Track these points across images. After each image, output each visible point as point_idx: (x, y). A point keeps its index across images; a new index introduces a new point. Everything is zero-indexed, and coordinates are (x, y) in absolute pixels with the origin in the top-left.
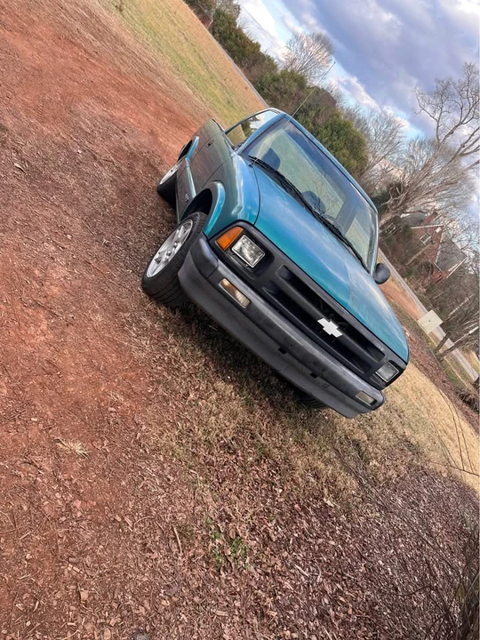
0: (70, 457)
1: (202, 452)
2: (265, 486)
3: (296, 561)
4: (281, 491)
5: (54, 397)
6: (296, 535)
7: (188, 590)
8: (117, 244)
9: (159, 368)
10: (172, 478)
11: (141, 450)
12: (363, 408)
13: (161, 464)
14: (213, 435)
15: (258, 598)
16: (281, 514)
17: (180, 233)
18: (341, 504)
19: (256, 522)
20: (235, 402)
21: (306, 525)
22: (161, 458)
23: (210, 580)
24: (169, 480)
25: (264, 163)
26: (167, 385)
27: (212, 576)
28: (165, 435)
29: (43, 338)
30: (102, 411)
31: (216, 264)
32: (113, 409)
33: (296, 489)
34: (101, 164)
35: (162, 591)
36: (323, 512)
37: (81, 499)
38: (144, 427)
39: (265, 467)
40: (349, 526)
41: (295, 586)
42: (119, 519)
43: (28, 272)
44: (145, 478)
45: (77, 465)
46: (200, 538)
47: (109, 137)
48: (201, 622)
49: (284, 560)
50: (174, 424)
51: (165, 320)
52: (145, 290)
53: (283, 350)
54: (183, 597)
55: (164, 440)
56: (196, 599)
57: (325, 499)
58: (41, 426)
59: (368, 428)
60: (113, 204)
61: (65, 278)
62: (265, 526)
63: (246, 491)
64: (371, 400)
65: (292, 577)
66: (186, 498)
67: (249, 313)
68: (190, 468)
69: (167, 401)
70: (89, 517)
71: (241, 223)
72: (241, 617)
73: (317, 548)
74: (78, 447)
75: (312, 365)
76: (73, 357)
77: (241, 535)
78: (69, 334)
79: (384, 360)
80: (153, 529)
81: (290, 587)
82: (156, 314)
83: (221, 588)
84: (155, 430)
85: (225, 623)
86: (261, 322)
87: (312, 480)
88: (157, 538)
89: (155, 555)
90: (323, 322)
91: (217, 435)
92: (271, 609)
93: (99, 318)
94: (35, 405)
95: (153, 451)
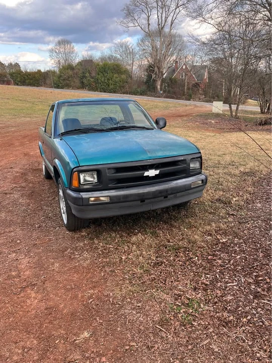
0: (85, 343)
1: (146, 278)
2: (188, 263)
3: (227, 283)
4: (197, 258)
5: (59, 323)
6: (218, 271)
7: (183, 347)
8: (44, 221)
9: (99, 260)
10: (139, 305)
11: (117, 306)
12: (200, 188)
13: (130, 303)
14: (146, 265)
15: (219, 318)
16: (204, 269)
17: (61, 193)
18: (231, 235)
19: (194, 284)
20: (146, 240)
21: (220, 262)
22: (129, 300)
23: (191, 332)
24: (139, 306)
25: (67, 132)
26: (108, 264)
27: (190, 329)
28: (123, 288)
29: (36, 301)
30: (86, 306)
31: (80, 196)
32: (91, 300)
33: (203, 250)
34: (11, 193)
35: (171, 359)
36: (225, 247)
37: (104, 356)
38: (111, 294)
39: (182, 255)
40: (241, 241)
41: (234, 295)
42: (127, 347)
43: (10, 277)
44: (127, 317)
45: (91, 343)
46: (172, 318)
47: (6, 178)
48: (199, 355)
49: (220, 288)
50: (124, 279)
51: (88, 234)
52: (70, 230)
53: (143, 201)
54: (183, 352)
55: (124, 291)
56: (190, 347)
57: (221, 241)
58: (62, 341)
59: (220, 187)
60: (29, 205)
61: (29, 263)
62: (200, 282)
63: (180, 274)
64: (200, 182)
65: (229, 292)
66: (153, 306)
67: (114, 201)
68: (145, 291)
69: (114, 271)
70: (113, 360)
71: (75, 170)
72: (217, 334)
73: (232, 267)
74: (86, 334)
75: (160, 195)
76: (56, 295)
77: (190, 297)
78: (47, 287)
79: (188, 161)
80: (147, 336)
81: (231, 298)
82: (82, 236)
83: (198, 330)
84: (117, 291)
85: (211, 345)
86: (122, 200)
87: (209, 238)
88: (152, 338)
89: (156, 346)
90: (146, 174)
91: (148, 264)
92: (229, 317)
93: (57, 265)
94: (53, 335)
95: (123, 301)
